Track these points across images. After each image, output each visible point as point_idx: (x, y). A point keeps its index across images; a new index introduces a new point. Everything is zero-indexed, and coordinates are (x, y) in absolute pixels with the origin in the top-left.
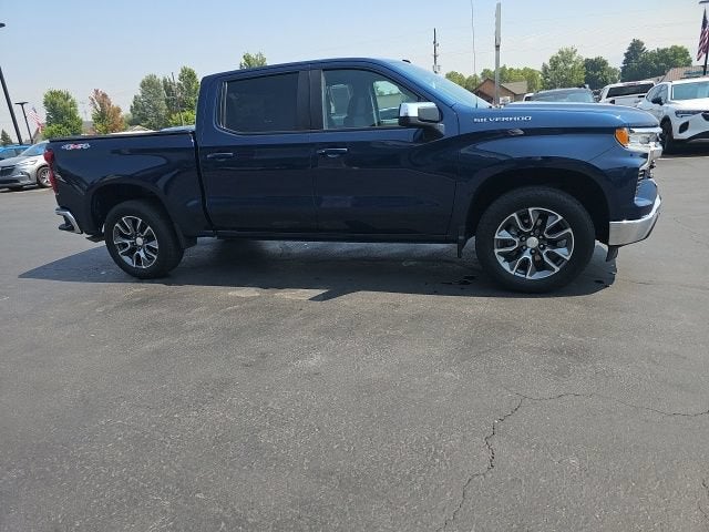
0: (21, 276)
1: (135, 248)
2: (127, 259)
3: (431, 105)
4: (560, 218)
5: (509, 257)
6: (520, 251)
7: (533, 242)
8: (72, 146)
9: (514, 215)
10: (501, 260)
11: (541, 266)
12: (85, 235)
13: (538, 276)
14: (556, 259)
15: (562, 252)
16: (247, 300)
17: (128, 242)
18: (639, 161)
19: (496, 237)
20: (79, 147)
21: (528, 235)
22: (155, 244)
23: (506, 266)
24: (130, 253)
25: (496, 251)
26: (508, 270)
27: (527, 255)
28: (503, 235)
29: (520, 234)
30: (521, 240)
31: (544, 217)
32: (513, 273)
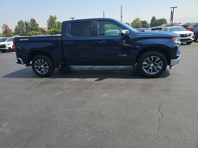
0: (3, 77)
1: (41, 68)
2: (38, 71)
4: (159, 59)
5: (146, 69)
6: (149, 67)
7: (152, 65)
8: (22, 40)
9: (148, 58)
10: (144, 69)
11: (154, 71)
12: (25, 65)
13: (153, 73)
14: (158, 69)
15: (160, 67)
16: (77, 81)
17: (39, 66)
18: (177, 45)
19: (143, 64)
20: (25, 40)
21: (151, 63)
22: (47, 67)
23: (145, 71)
24: (39, 70)
25: (143, 67)
27: (151, 68)
28: (145, 63)
29: (149, 63)
31: (155, 58)
32: (147, 73)
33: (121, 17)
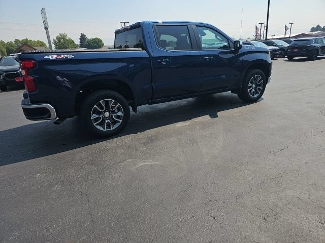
1: (105, 119)
2: (99, 127)
4: (261, 77)
9: (253, 77)
13: (256, 96)
14: (259, 89)
15: (261, 87)
17: (100, 116)
19: (249, 85)
25: (249, 90)
27: (253, 90)
32: (251, 96)
33: (46, 29)
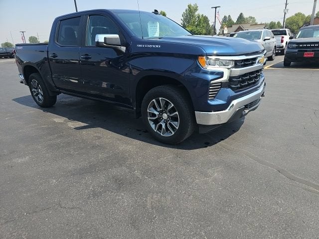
3: (117, 36)
4: (173, 105)
7: (165, 116)
8: (19, 48)
9: (154, 100)
10: (151, 123)
13: (166, 135)
15: (175, 124)
17: (36, 90)
18: (210, 77)
19: (148, 111)
21: (163, 112)
23: (153, 126)
25: (149, 118)
26: (154, 129)
27: (161, 123)
28: (151, 110)
30: (160, 114)
32: (156, 131)
